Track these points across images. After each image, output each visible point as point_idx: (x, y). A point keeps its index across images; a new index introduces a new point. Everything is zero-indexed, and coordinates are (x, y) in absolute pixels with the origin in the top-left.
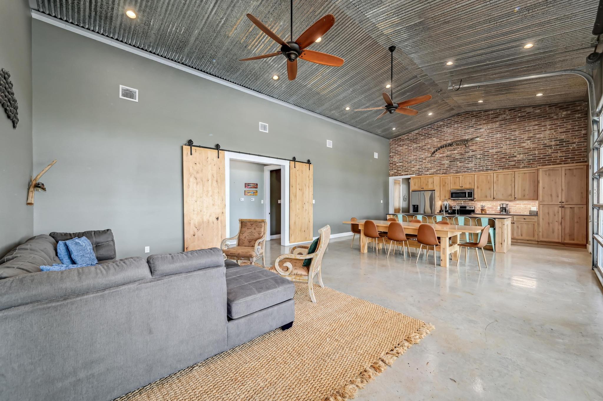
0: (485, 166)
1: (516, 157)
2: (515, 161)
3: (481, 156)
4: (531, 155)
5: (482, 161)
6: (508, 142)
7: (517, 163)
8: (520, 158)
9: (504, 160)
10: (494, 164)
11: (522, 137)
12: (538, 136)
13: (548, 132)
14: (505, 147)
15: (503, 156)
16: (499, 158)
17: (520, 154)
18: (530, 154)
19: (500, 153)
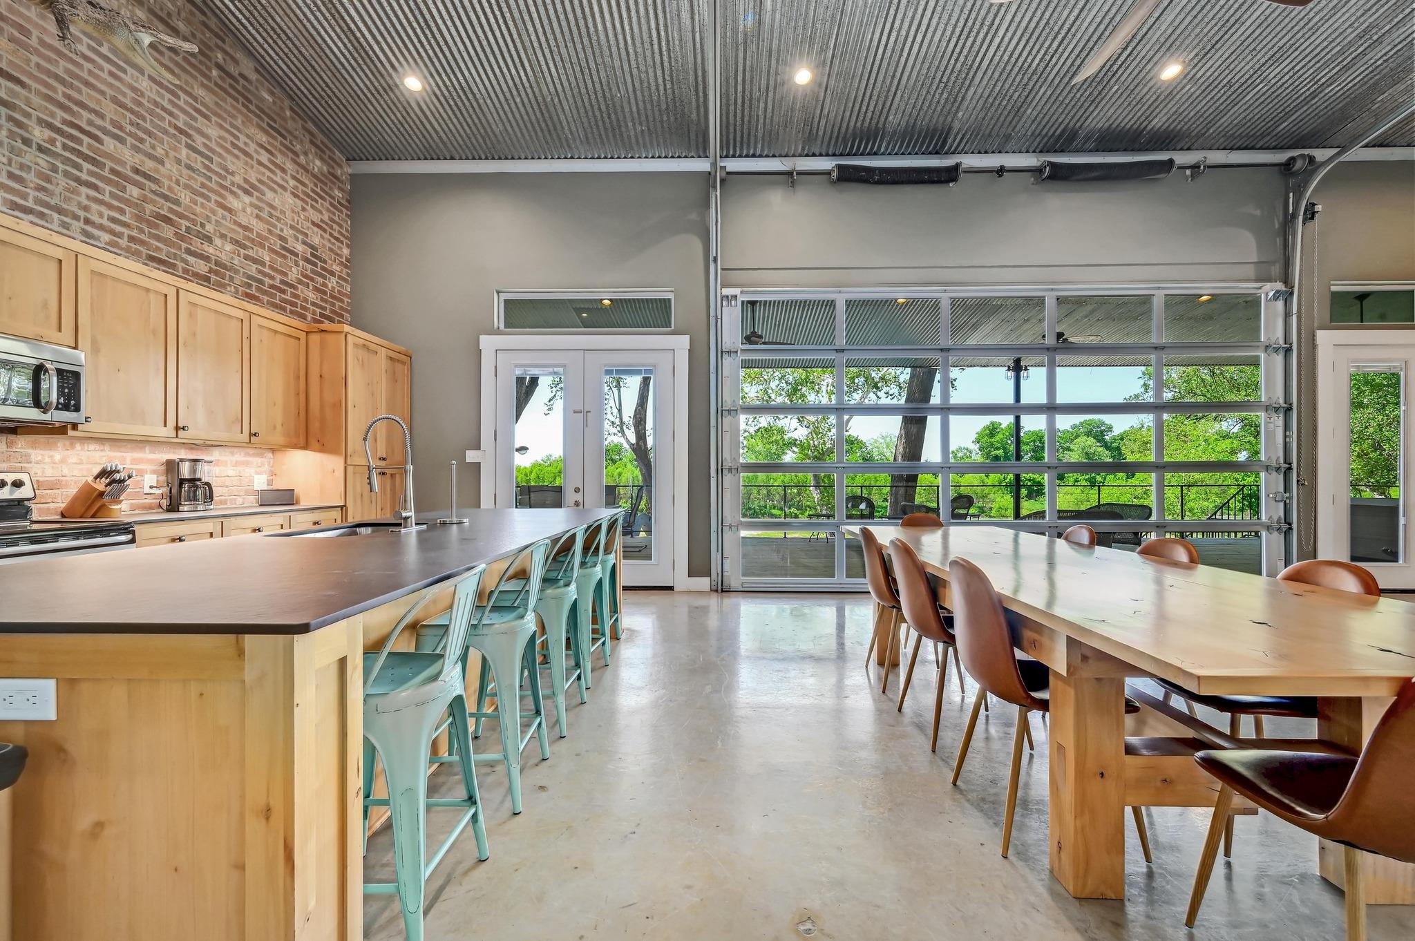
0: (76, 218)
1: (209, 240)
2: (206, 259)
3: (52, 141)
4: (255, 261)
5: (63, 182)
6: (184, 151)
7: (216, 273)
8: (223, 257)
9: (168, 232)
10: (126, 231)
11: (231, 168)
12: (269, 195)
13: (290, 200)
14: (170, 167)
15: (165, 208)
16: (149, 208)
17: (223, 236)
18: (250, 253)
19: (154, 187)
